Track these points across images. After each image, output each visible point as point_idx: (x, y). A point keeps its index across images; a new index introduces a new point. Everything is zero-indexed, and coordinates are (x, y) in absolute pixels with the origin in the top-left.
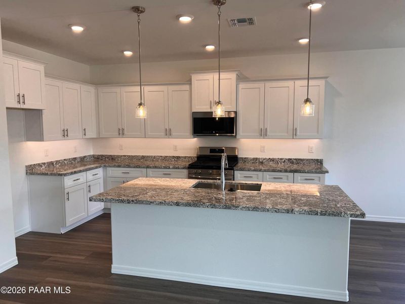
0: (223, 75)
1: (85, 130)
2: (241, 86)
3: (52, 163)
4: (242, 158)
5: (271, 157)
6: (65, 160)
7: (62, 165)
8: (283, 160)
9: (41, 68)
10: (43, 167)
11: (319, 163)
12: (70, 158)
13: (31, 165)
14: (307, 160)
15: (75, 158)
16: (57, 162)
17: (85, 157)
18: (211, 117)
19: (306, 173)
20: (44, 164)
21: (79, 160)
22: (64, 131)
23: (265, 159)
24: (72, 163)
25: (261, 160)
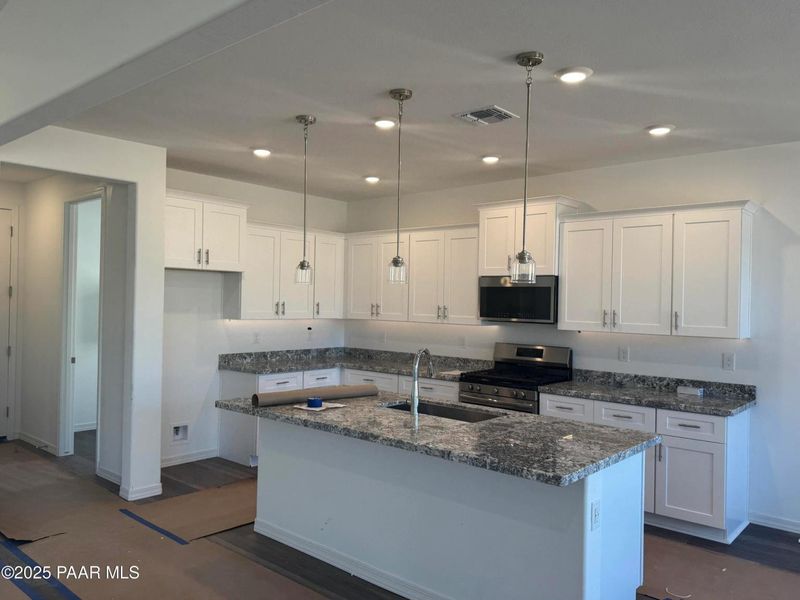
0: (533, 207)
1: (318, 305)
2: (568, 226)
3: (264, 355)
4: (581, 371)
5: (640, 374)
6: (288, 351)
7: (281, 361)
8: (665, 383)
9: (242, 211)
10: (249, 360)
11: (747, 395)
12: (298, 349)
13: (227, 355)
14: (719, 385)
15: (308, 351)
16: (274, 354)
17: (327, 350)
18: (498, 286)
19: (681, 410)
20: (250, 355)
21: (315, 354)
22: (277, 305)
23: (627, 376)
24: (301, 359)
25: (618, 379)
